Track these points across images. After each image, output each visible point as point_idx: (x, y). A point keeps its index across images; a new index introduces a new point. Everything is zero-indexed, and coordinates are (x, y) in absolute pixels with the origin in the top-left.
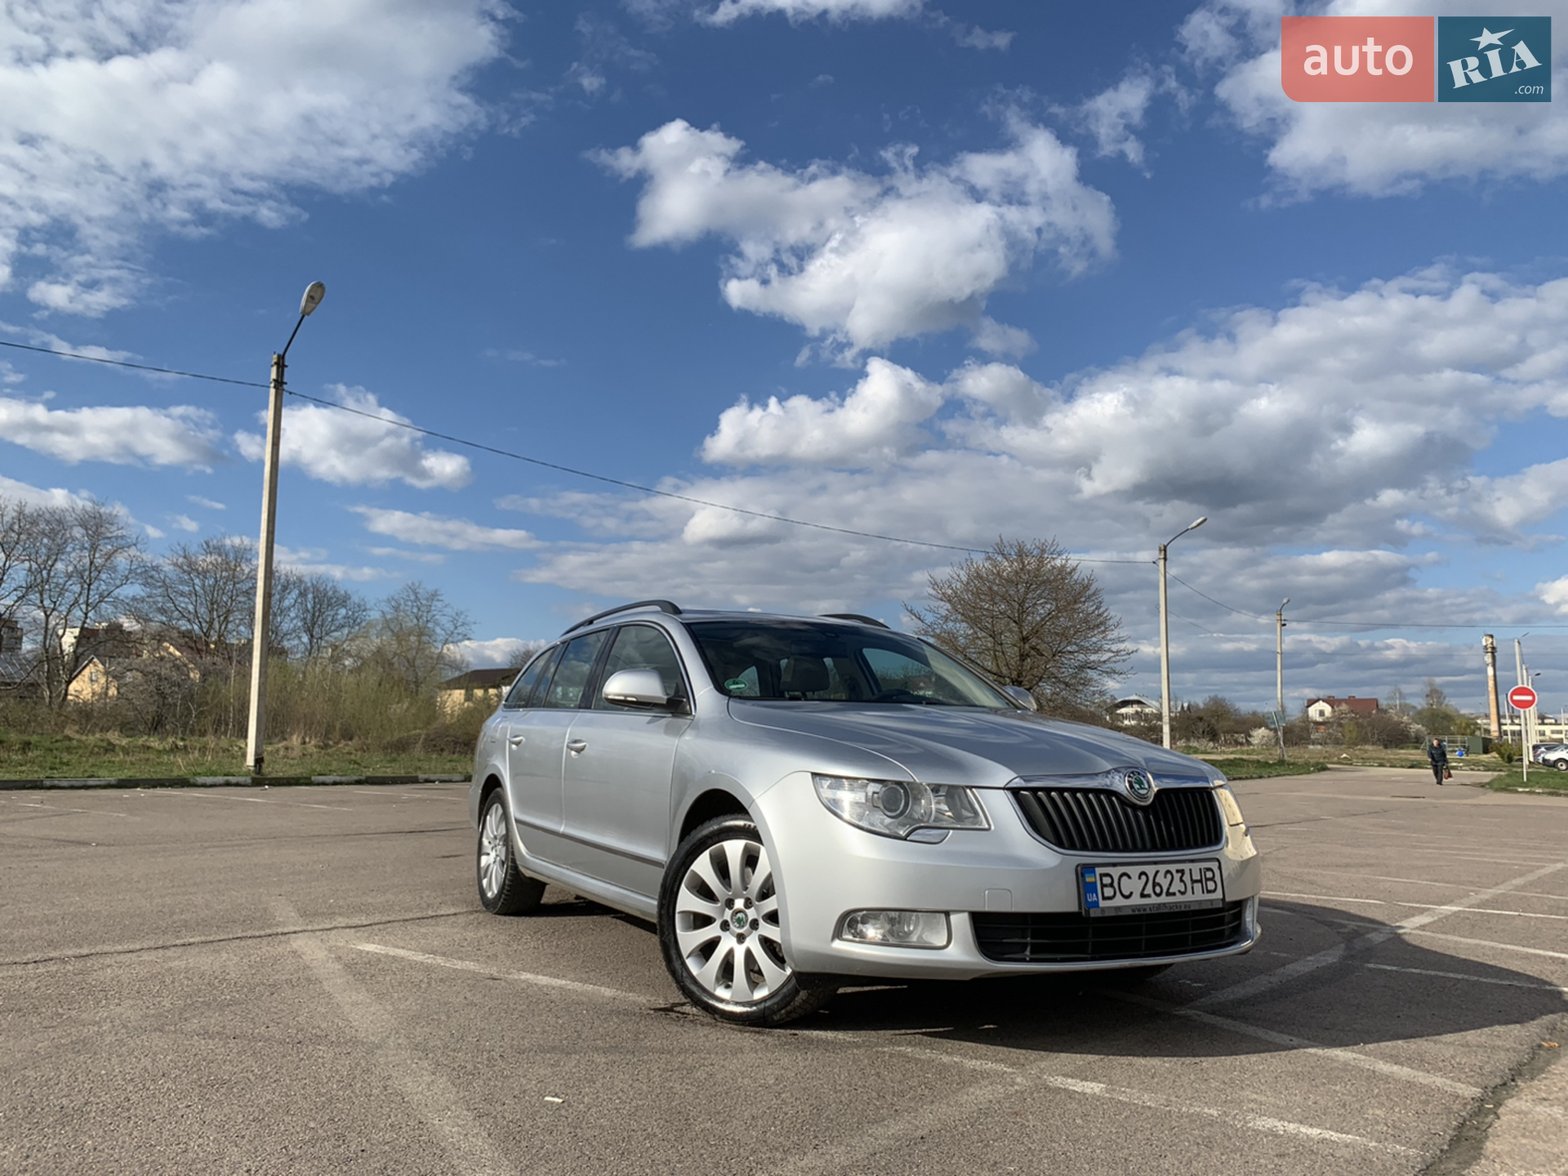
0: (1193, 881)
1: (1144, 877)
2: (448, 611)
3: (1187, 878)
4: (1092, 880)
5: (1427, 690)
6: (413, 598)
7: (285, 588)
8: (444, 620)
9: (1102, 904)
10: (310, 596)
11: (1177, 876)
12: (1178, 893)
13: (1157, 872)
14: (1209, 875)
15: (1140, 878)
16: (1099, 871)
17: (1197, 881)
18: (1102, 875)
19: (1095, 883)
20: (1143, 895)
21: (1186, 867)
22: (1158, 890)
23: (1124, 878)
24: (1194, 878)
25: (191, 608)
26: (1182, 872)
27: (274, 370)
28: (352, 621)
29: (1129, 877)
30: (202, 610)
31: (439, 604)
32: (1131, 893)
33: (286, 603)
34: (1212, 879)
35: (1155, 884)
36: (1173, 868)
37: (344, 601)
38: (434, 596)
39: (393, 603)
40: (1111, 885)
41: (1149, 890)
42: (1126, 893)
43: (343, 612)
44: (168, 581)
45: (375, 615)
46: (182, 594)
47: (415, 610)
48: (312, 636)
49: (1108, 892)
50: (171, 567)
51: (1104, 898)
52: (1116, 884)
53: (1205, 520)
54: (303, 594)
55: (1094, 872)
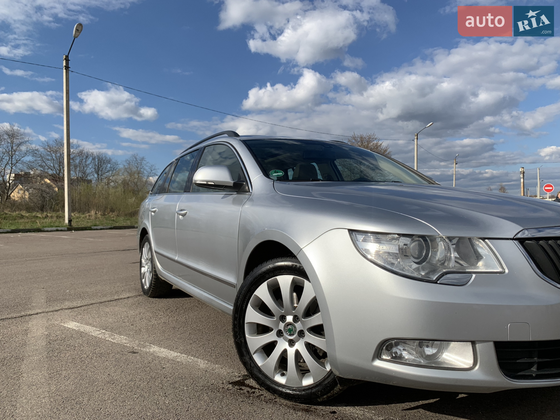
2: (148, 165)
5: (500, 187)
6: (135, 160)
7: (87, 157)
8: (147, 168)
10: (97, 160)
25: (52, 165)
27: (64, 62)
28: (113, 169)
30: (56, 166)
31: (145, 162)
33: (88, 163)
37: (109, 161)
38: (143, 159)
39: (128, 162)
43: (109, 165)
44: (42, 155)
45: (121, 166)
46: (48, 160)
47: (136, 164)
48: (98, 174)
50: (43, 150)
53: (433, 124)
54: (94, 159)
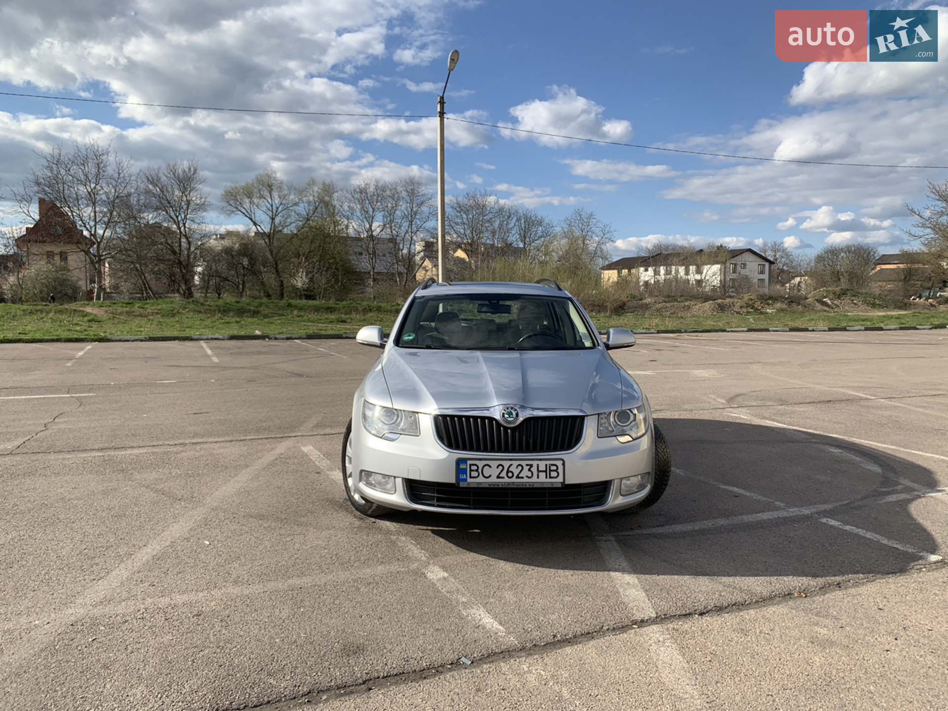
0: (538, 471)
1: (501, 468)
2: (599, 224)
3: (534, 469)
4: (465, 467)
6: (579, 218)
7: (509, 217)
8: (597, 230)
9: (469, 480)
10: (523, 221)
11: (526, 468)
12: (525, 478)
13: (511, 465)
14: (554, 468)
15: (498, 467)
16: (469, 462)
17: (541, 471)
18: (471, 465)
19: (466, 469)
20: (498, 477)
21: (535, 463)
22: (510, 475)
23: (487, 467)
24: (540, 469)
25: (462, 231)
26: (531, 466)
27: (439, 106)
28: (545, 234)
29: (490, 467)
30: (468, 232)
31: (594, 221)
32: (490, 476)
33: (512, 225)
34: (556, 471)
35: (508, 472)
36: (524, 463)
37: (540, 223)
38: (591, 216)
39: (568, 222)
40: (477, 470)
41: (504, 474)
42: (488, 476)
43: (540, 228)
44: (450, 217)
45: (558, 229)
46: (457, 224)
47: (580, 225)
48: (525, 243)
49: (474, 474)
50: (451, 210)
51: (471, 477)
52: (480, 470)
54: (518, 220)
55: (466, 463)
